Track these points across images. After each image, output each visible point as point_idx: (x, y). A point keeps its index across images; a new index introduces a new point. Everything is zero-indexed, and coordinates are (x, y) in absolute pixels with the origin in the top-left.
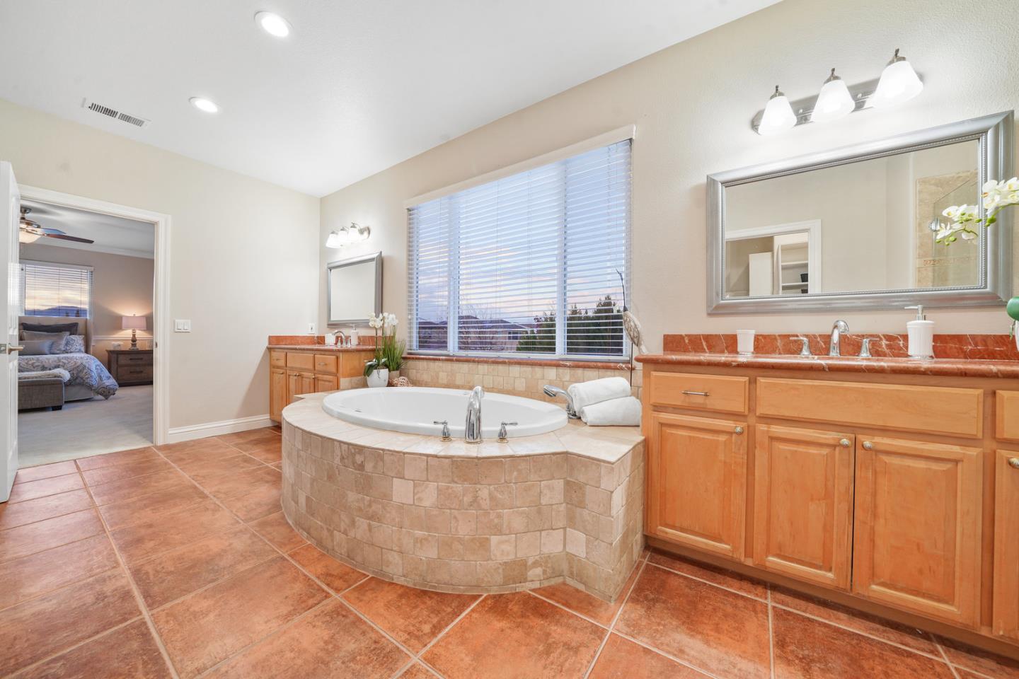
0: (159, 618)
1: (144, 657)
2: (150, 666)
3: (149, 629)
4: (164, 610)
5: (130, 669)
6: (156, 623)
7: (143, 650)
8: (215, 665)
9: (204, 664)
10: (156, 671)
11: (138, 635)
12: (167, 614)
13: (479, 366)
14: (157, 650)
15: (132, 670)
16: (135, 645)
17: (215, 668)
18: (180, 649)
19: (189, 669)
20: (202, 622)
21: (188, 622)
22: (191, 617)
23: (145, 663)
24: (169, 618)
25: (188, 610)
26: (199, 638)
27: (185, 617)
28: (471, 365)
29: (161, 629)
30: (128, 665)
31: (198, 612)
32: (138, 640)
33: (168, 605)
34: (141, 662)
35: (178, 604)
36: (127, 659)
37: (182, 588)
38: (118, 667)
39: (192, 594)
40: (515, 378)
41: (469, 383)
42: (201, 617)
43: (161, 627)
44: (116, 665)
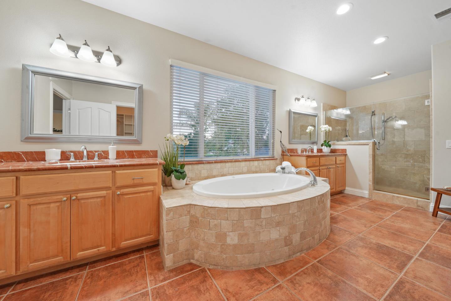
0: (379, 295)
1: (399, 291)
2: (401, 287)
3: (387, 296)
4: (374, 295)
5: (407, 293)
6: (382, 295)
7: (397, 293)
8: (387, 270)
9: (389, 272)
10: (401, 285)
11: (392, 299)
12: (375, 293)
13: (227, 164)
14: (394, 288)
15: (407, 292)
16: (397, 297)
17: (389, 269)
18: (388, 281)
19: (394, 276)
20: (372, 278)
21: (374, 283)
22: (371, 283)
23: (401, 290)
24: (377, 291)
25: (368, 285)
26: (380, 277)
27: (373, 285)
28: (222, 164)
29: (384, 291)
30: (406, 295)
31: (367, 281)
32: (394, 297)
33: (370, 295)
34: (402, 291)
35: (366, 291)
36: (404, 296)
37: (355, 294)
38: (409, 297)
39: (358, 287)
40: (243, 167)
41: (221, 173)
42: (369, 280)
43: (382, 291)
44: (409, 299)
